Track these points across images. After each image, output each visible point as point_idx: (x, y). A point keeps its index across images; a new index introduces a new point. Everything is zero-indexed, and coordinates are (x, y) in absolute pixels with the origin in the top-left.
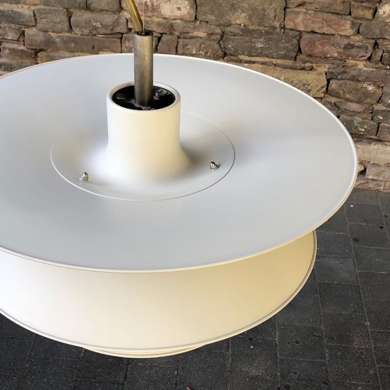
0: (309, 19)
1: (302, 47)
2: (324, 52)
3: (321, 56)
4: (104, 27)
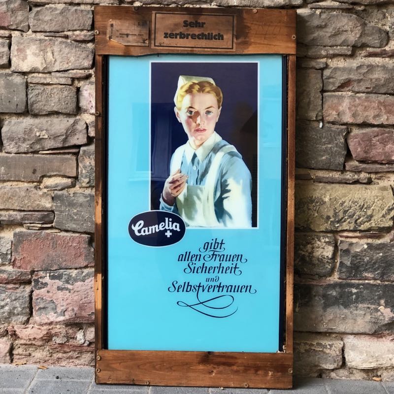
0: (359, 104)
1: (351, 148)
2: (385, 153)
3: (383, 160)
4: (52, 137)
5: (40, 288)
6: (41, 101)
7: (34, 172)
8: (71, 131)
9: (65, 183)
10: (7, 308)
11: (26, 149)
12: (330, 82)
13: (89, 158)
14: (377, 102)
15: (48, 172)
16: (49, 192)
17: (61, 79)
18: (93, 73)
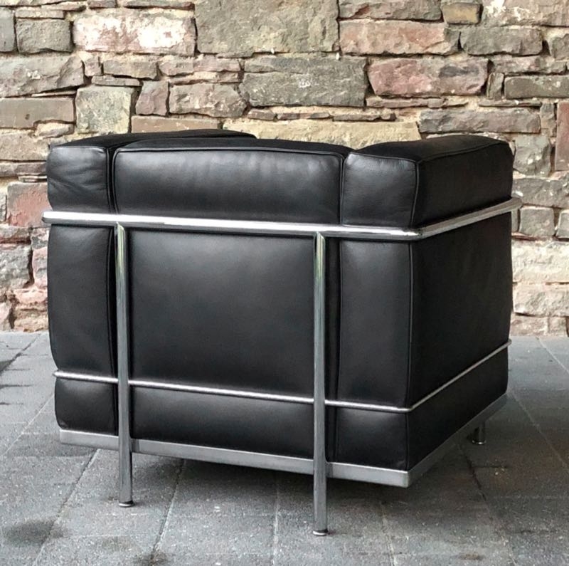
0: (378, 32)
1: (372, 81)
2: (409, 86)
3: (406, 94)
4: (45, 77)
5: (40, 247)
6: (31, 38)
7: (27, 117)
8: (66, 71)
9: (61, 129)
10: (4, 270)
11: (17, 92)
12: (347, 9)
13: (87, 100)
14: (398, 29)
15: (43, 117)
16: (44, 140)
17: (52, 13)
18: (87, 5)
